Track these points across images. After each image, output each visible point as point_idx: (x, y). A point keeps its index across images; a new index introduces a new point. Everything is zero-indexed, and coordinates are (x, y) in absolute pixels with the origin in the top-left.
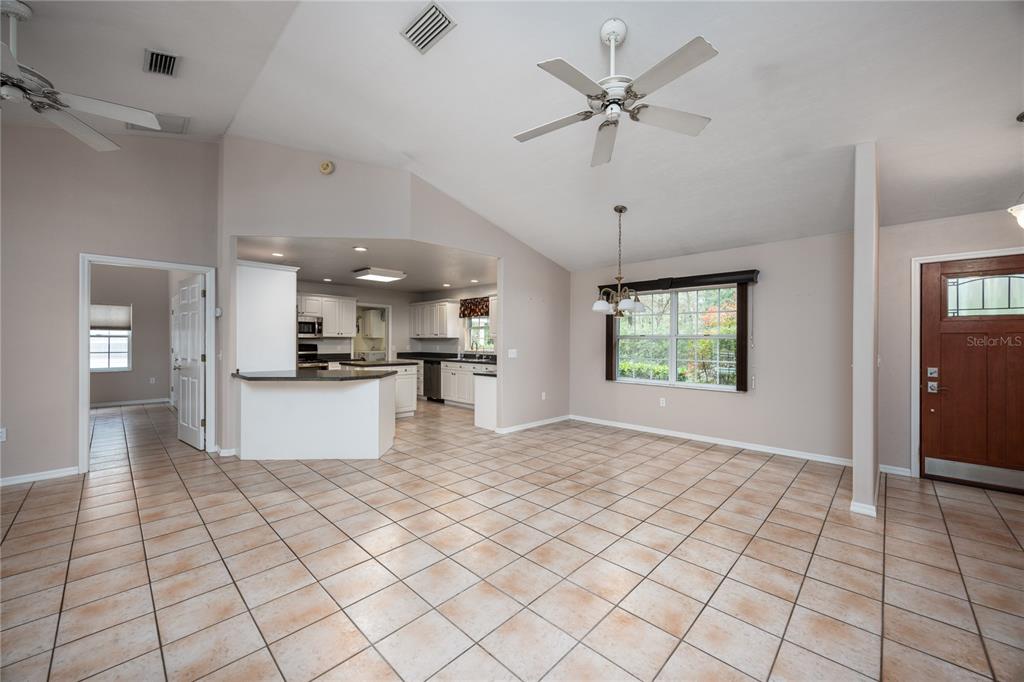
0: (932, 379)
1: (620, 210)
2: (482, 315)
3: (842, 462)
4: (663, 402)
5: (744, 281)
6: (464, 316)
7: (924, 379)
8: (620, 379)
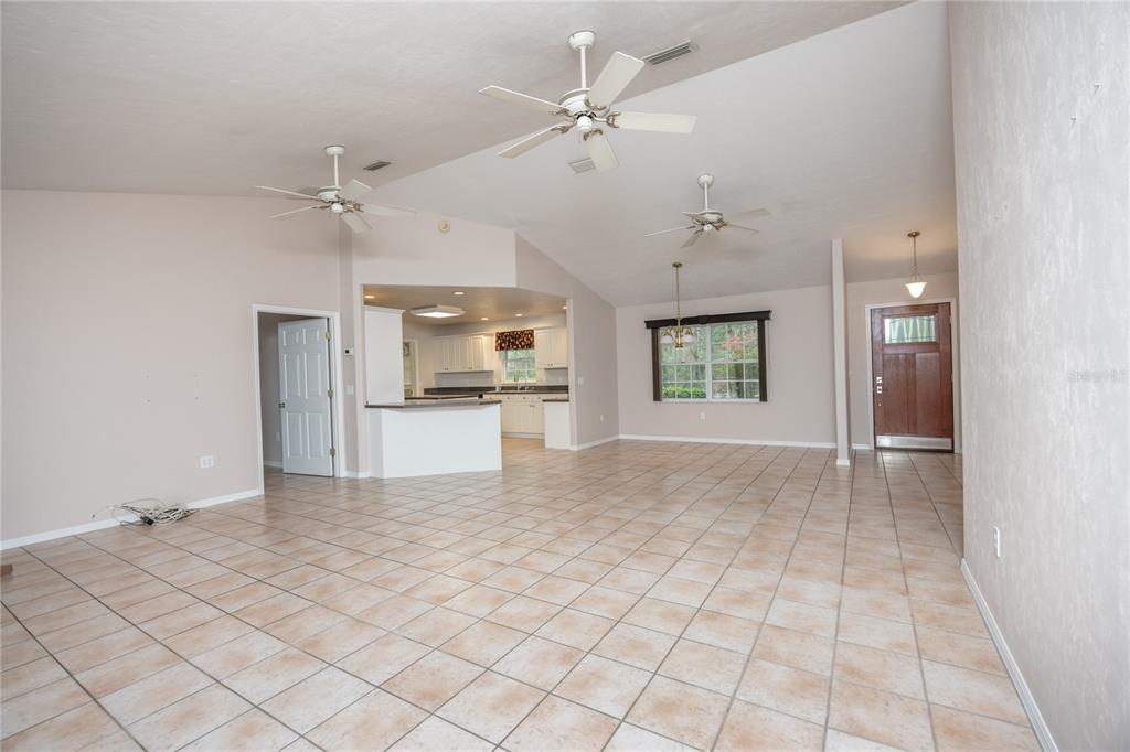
0: (879, 385)
1: (677, 265)
2: (523, 347)
3: (829, 445)
4: (703, 416)
5: (761, 317)
6: (502, 348)
7: (874, 385)
8: (664, 400)
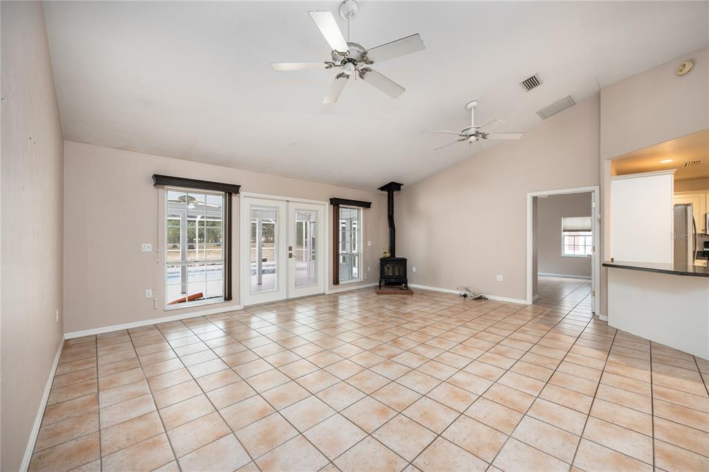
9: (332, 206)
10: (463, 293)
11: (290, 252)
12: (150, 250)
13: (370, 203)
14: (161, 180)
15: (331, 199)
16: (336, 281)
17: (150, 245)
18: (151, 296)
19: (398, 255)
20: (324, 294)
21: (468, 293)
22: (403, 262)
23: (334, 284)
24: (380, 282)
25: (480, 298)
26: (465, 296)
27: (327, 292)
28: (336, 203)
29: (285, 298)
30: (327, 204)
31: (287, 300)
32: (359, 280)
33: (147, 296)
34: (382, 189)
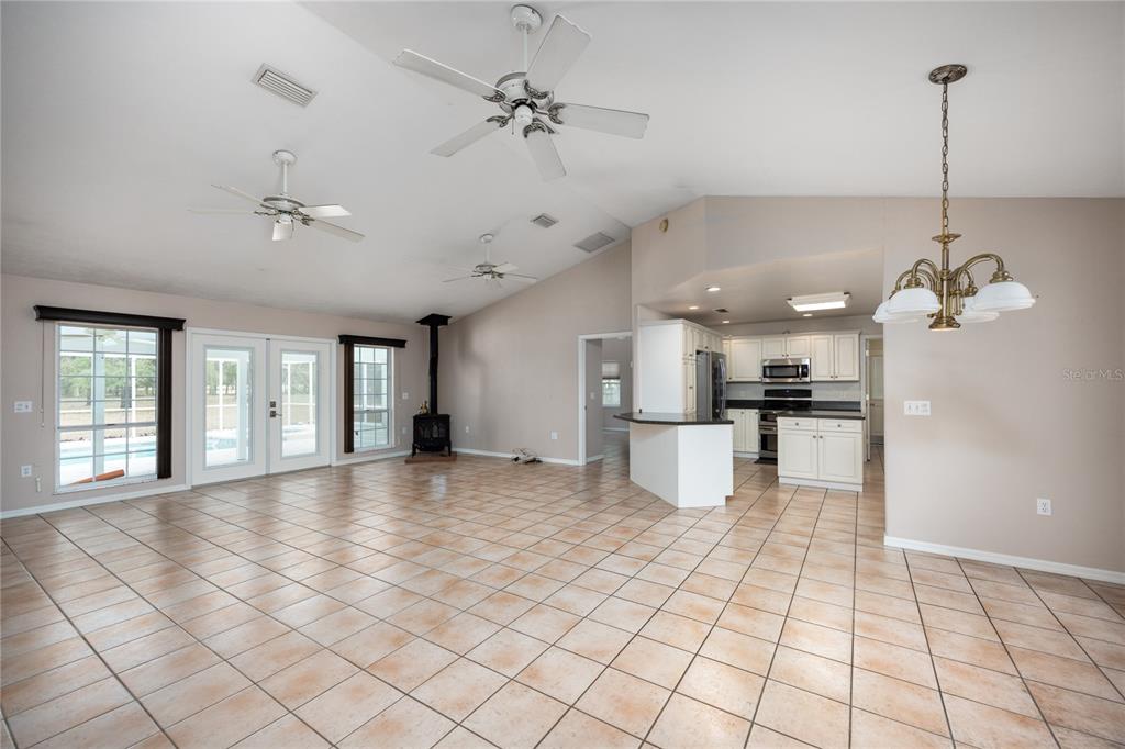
9: (343, 346)
10: (515, 456)
11: (273, 409)
12: (30, 410)
13: (405, 342)
14: (48, 314)
15: (340, 337)
16: (349, 448)
17: (30, 403)
18: (30, 474)
19: (441, 411)
20: (330, 466)
21: (521, 456)
22: (446, 419)
23: (345, 452)
24: (414, 448)
25: (534, 461)
26: (517, 459)
27: (334, 464)
28: (349, 342)
29: (264, 473)
30: (335, 343)
31: (267, 476)
32: (388, 446)
33: (24, 475)
34: (423, 322)
